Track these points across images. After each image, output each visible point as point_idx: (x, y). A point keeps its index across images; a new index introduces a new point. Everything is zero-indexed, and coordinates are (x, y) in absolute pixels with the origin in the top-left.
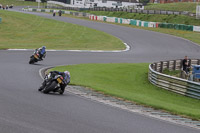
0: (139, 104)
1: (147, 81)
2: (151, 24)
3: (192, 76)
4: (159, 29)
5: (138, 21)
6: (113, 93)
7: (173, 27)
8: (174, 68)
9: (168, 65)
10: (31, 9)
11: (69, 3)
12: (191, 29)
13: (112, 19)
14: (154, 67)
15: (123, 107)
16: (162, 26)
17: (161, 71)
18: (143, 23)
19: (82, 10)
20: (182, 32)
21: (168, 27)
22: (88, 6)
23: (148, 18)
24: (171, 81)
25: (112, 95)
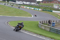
0: (35, 33)
1: (38, 26)
2: (40, 10)
3: (51, 26)
4: (42, 11)
5: (36, 9)
6: (28, 30)
7: (47, 11)
8: (46, 23)
9: (44, 22)
10: (4, 4)
11: (16, 2)
12: (52, 11)
13: (28, 8)
14: (40, 22)
15: (30, 34)
16: (43, 10)
17: (42, 24)
18: (38, 9)
19: (19, 4)
20: (49, 12)
21: (45, 10)
22: (21, 3)
23: (39, 8)
24: (45, 27)
25: (27, 30)
